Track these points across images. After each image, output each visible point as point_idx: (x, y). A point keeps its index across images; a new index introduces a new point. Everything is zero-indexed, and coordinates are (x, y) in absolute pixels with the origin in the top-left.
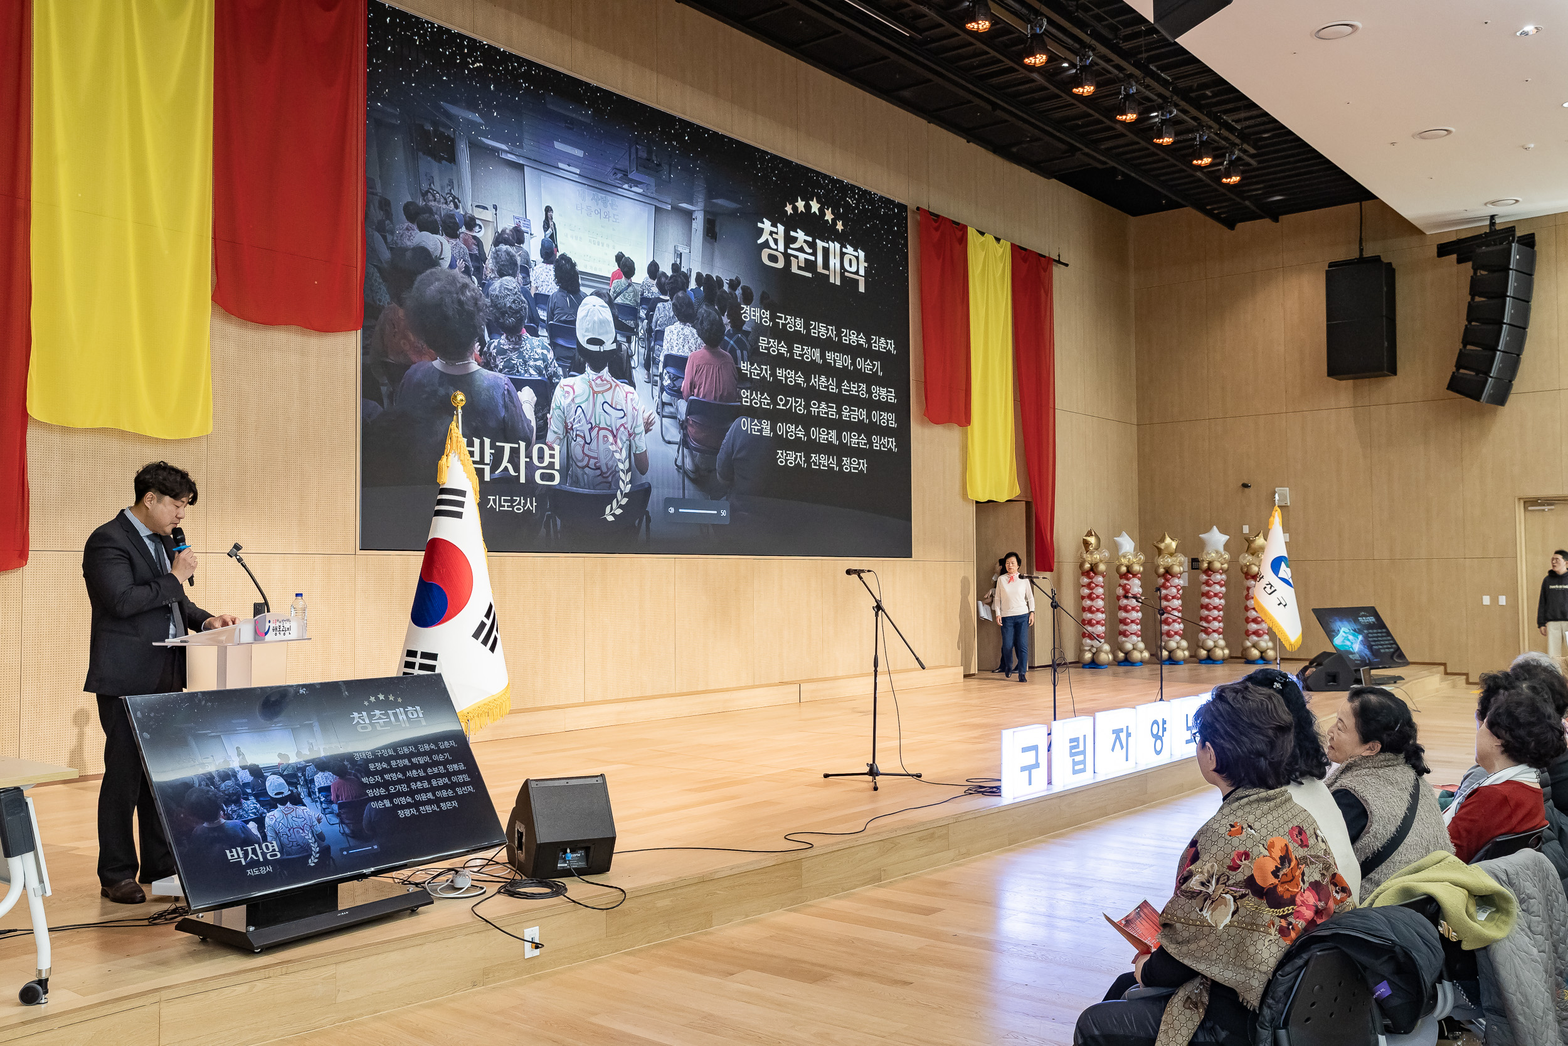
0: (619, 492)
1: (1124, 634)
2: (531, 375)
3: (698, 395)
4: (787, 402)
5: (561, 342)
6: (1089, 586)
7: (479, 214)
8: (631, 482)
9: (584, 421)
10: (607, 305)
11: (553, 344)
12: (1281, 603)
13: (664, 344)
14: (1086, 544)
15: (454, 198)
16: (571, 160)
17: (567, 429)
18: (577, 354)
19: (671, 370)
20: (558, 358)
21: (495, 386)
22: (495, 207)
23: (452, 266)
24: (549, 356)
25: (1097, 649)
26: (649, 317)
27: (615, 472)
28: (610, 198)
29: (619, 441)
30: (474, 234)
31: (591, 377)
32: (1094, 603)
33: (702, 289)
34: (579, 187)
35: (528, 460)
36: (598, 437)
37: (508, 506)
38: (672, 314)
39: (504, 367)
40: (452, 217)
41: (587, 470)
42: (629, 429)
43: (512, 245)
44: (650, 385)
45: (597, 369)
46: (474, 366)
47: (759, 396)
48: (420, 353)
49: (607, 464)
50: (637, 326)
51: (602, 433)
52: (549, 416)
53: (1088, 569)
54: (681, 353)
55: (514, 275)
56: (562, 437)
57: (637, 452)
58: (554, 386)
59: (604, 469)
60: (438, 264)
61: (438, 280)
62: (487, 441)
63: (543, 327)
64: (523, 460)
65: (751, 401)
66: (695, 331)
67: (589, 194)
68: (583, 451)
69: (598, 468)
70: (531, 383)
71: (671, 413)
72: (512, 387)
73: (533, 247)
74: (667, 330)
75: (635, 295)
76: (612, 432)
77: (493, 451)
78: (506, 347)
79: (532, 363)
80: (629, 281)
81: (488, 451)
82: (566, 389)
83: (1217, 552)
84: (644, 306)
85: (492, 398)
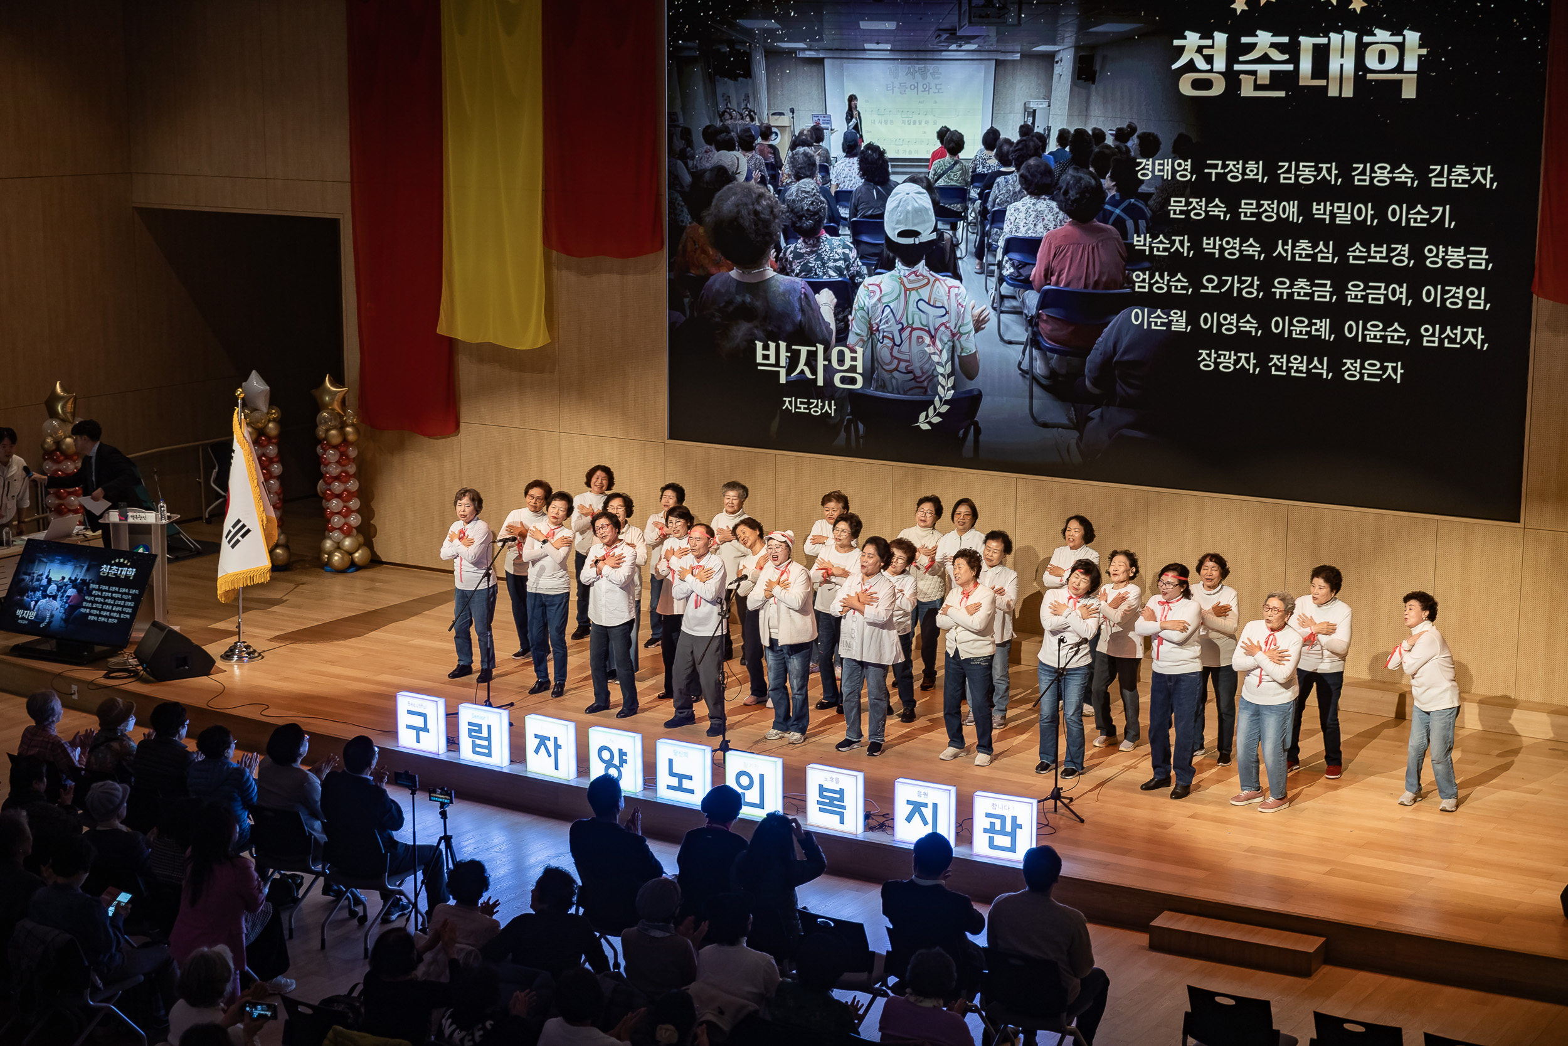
0: (937, 398)
2: (830, 276)
3: (1057, 283)
4: (1222, 283)
5: (865, 238)
7: (775, 122)
8: (953, 387)
9: (892, 321)
10: (925, 191)
11: (857, 242)
13: (1005, 226)
15: (750, 111)
16: (878, 37)
17: (872, 331)
18: (885, 250)
19: (1016, 256)
20: (861, 256)
21: (791, 291)
22: (792, 111)
23: (748, 179)
24: (851, 256)
26: (984, 197)
27: (932, 377)
28: (931, 67)
29: (938, 342)
30: (770, 143)
31: (902, 274)
33: (1067, 149)
34: (889, 64)
35: (827, 363)
36: (910, 338)
37: (805, 408)
38: (1018, 188)
39: (801, 271)
40: (748, 130)
41: (896, 374)
42: (952, 328)
43: (810, 145)
44: (983, 276)
45: (910, 262)
46: (770, 273)
47: (1166, 278)
48: (718, 265)
49: (921, 368)
50: (966, 209)
51: (916, 333)
52: (850, 317)
54: (1030, 234)
55: (812, 176)
56: (865, 339)
57: (963, 354)
58: (857, 286)
59: (918, 373)
60: (735, 179)
61: (735, 194)
62: (783, 345)
63: (844, 226)
64: (821, 363)
65: (1151, 286)
66: (1054, 204)
67: (902, 68)
68: (891, 354)
69: (909, 372)
70: (830, 285)
71: (1014, 307)
72: (810, 290)
73: (834, 143)
74: (1010, 209)
75: (964, 171)
76: (929, 332)
77: (789, 354)
78: (803, 251)
79: (831, 264)
80: (956, 158)
81: (784, 354)
82: (871, 288)
84: (977, 184)
85: (789, 303)
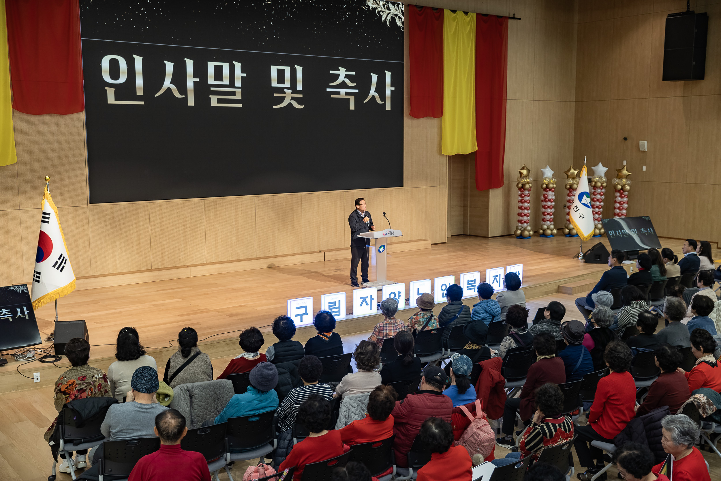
1: (544, 220)
6: (521, 196)
12: (581, 216)
14: (521, 174)
25: (524, 228)
32: (523, 205)
53: (521, 187)
83: (600, 177)
